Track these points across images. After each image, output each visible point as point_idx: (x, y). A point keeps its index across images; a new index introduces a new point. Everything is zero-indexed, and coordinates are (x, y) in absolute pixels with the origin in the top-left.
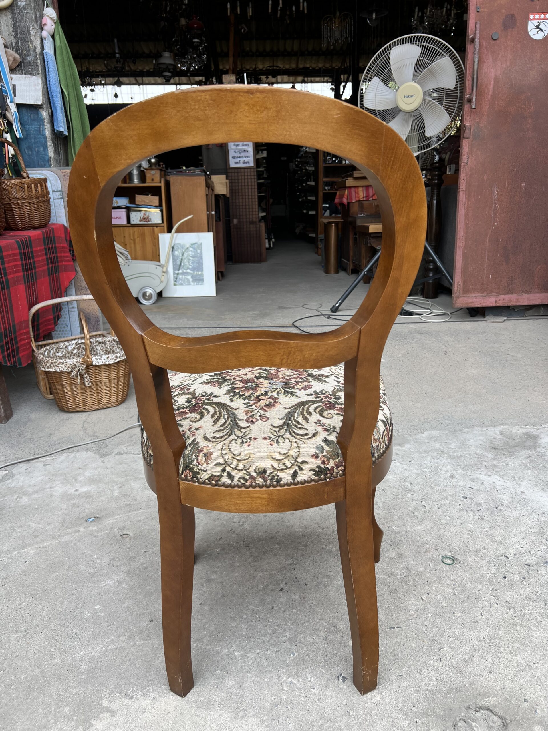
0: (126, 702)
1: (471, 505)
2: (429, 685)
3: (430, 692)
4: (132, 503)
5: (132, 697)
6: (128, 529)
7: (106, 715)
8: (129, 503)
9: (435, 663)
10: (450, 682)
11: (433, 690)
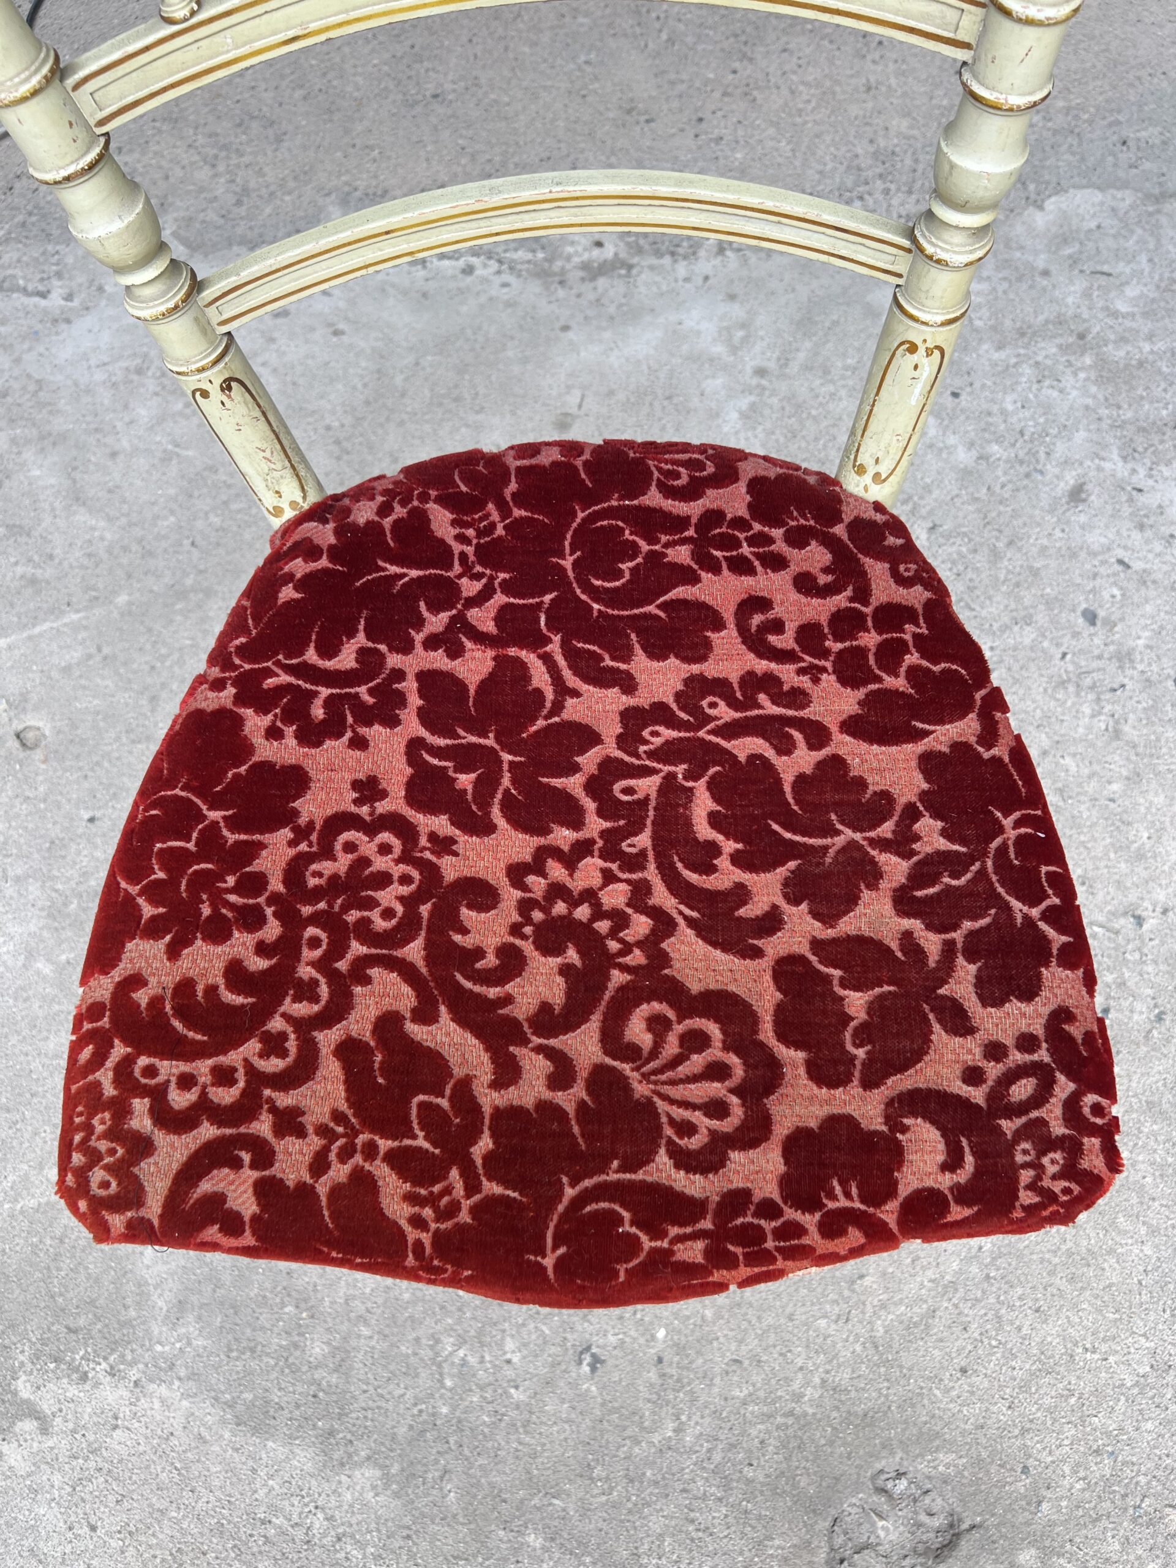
0: (73, 1391)
1: (1100, 657)
2: (798, 1397)
3: (798, 1418)
4: (39, 572)
5: (84, 1377)
6: (36, 708)
7: (28, 1426)
8: (30, 570)
9: (833, 1326)
10: (853, 1394)
11: (805, 1414)
